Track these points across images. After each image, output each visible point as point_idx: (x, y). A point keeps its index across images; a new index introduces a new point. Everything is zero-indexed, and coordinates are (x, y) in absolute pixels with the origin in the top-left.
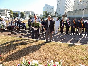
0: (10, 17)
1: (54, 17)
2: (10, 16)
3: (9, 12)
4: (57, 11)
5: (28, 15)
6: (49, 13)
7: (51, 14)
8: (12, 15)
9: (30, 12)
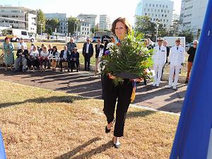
0: (35, 31)
1: (171, 34)
2: (35, 27)
3: (35, 16)
4: (182, 15)
5: (90, 27)
6: (155, 22)
7: (161, 26)
8: (43, 25)
9: (94, 17)
